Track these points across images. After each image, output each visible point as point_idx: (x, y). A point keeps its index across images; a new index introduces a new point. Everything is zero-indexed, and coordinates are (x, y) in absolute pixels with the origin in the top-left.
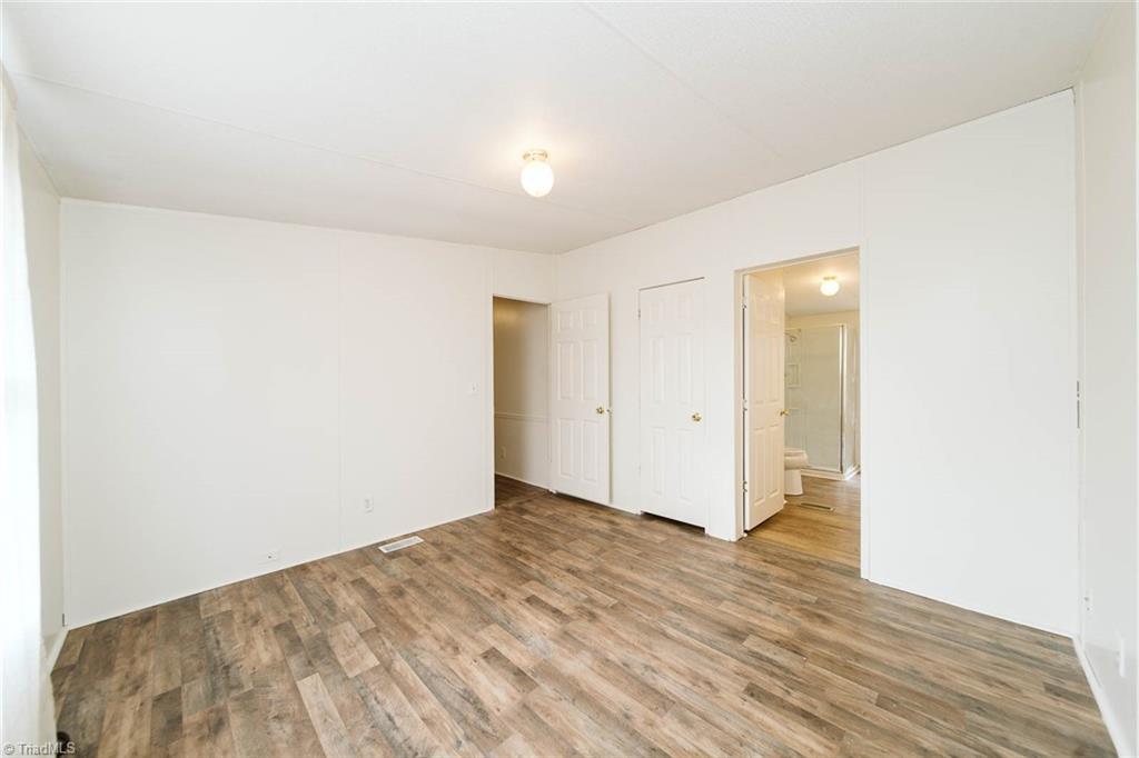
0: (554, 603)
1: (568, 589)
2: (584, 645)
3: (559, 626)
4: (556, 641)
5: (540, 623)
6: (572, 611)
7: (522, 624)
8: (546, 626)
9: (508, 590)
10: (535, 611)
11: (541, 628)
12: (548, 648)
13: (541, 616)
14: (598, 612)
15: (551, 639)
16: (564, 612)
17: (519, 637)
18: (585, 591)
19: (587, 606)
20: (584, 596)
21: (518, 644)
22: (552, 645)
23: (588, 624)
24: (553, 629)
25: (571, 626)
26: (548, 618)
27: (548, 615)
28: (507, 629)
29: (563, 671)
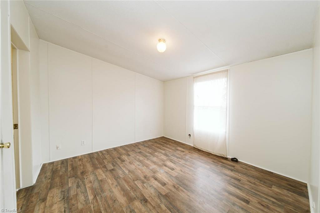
0: (156, 183)
1: (149, 188)
2: (151, 170)
3: (156, 175)
4: (158, 171)
5: (161, 176)
6: (151, 179)
7: (166, 176)
8: (159, 175)
9: (173, 189)
10: (162, 180)
11: (161, 174)
12: (159, 170)
13: (161, 178)
14: (143, 179)
15: (159, 172)
16: (153, 179)
17: (166, 173)
18: (143, 187)
19: (145, 181)
20: (145, 185)
21: (167, 171)
22: (158, 170)
23: (148, 175)
24: (158, 174)
25: (152, 175)
26: (159, 177)
27: (159, 178)
28: (170, 175)
29: (156, 166)
